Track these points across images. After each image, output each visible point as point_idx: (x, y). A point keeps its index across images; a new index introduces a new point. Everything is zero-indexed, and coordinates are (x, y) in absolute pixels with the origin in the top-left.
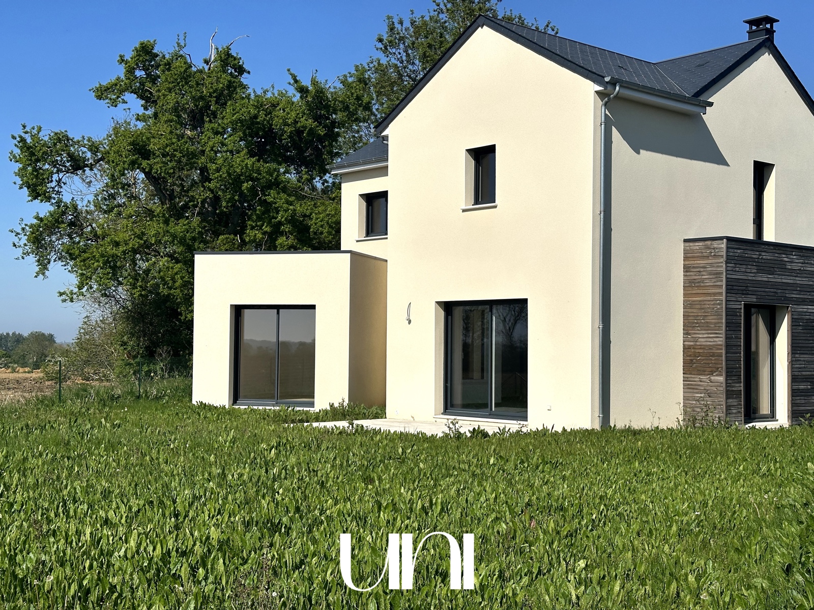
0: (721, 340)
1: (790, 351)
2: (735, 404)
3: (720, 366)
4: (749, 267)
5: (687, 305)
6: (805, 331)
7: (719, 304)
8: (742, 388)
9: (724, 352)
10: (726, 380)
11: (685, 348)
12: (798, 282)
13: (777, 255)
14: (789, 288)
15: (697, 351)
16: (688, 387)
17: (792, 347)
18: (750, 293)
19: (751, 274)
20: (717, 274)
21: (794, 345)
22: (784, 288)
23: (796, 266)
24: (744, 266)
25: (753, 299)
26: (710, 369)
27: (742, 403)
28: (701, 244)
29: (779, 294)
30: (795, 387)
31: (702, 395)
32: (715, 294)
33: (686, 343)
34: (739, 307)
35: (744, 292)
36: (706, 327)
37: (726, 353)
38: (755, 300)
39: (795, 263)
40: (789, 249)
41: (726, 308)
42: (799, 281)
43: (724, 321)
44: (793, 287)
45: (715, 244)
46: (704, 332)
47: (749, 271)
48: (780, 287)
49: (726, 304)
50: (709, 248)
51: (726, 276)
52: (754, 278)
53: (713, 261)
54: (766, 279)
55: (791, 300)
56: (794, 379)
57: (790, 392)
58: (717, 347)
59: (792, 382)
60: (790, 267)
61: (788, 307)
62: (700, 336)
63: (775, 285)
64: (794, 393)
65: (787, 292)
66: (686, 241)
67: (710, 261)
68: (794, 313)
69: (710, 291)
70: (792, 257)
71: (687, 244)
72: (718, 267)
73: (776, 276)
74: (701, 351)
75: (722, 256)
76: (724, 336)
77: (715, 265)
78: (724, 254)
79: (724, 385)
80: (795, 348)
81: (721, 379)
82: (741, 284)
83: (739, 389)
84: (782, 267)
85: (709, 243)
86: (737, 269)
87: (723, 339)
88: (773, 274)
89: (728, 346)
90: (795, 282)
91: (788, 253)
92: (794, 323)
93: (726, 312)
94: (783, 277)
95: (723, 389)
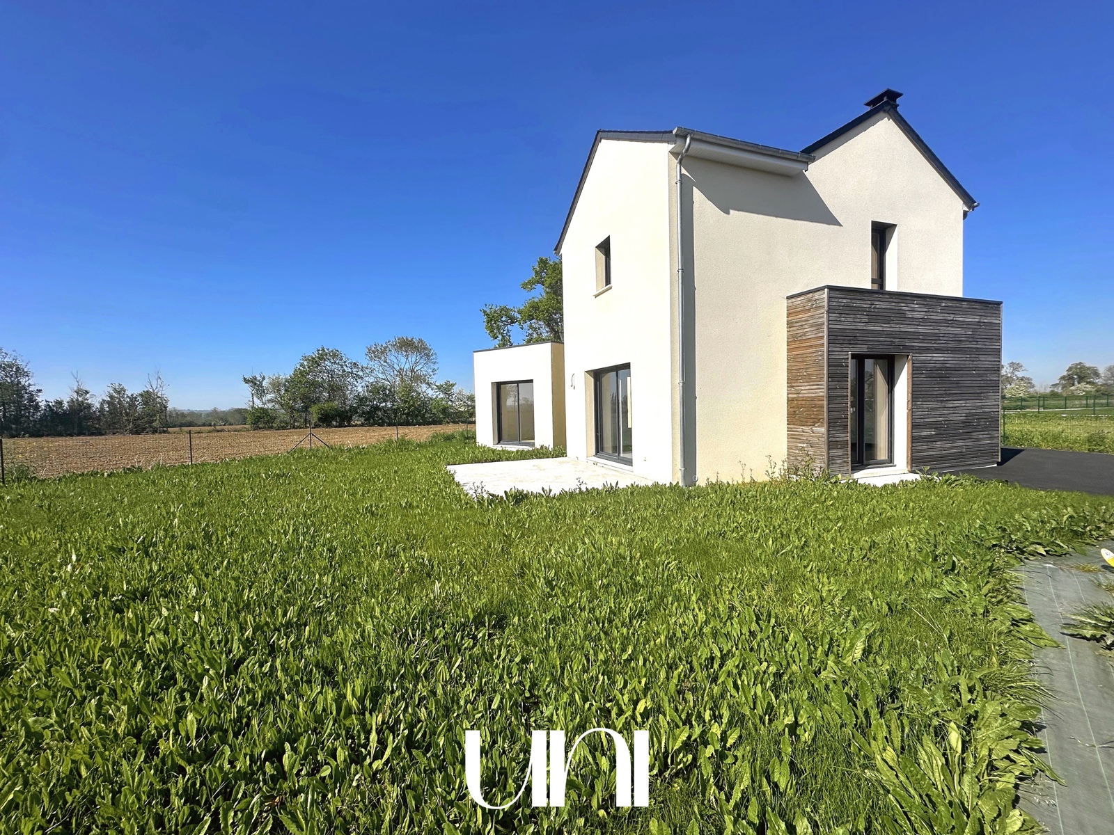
0: (822, 392)
1: (910, 399)
2: (840, 454)
3: (821, 417)
4: (858, 316)
5: (790, 360)
6: (929, 379)
7: (820, 355)
8: (849, 438)
9: (825, 403)
10: (829, 431)
11: (789, 401)
12: (921, 331)
13: (894, 304)
14: (909, 337)
15: (800, 403)
16: (792, 437)
17: (913, 395)
18: (859, 342)
19: (861, 324)
20: (818, 325)
21: (915, 393)
22: (902, 336)
23: (917, 315)
24: (852, 316)
25: (863, 349)
26: (812, 420)
27: (849, 453)
28: (802, 298)
29: (897, 344)
30: (915, 434)
31: (805, 445)
32: (816, 346)
33: (790, 396)
34: (846, 357)
35: (852, 342)
36: (809, 378)
37: (829, 404)
38: (866, 350)
39: (918, 311)
40: (909, 298)
41: (828, 359)
42: (921, 329)
43: (825, 372)
44: (915, 336)
45: (817, 296)
46: (806, 384)
47: (858, 320)
48: (897, 336)
49: (828, 355)
50: (810, 301)
51: (828, 326)
52: (865, 328)
53: (815, 313)
54: (881, 329)
55: (912, 349)
56: (914, 425)
57: (910, 439)
58: (820, 398)
59: (912, 429)
60: (910, 316)
61: (908, 356)
62: (803, 388)
63: (890, 334)
64: (914, 440)
65: (907, 340)
66: (788, 298)
67: (812, 314)
68: (916, 362)
69: (812, 344)
70: (913, 305)
71: (790, 301)
72: (820, 318)
73: (893, 325)
74: (804, 402)
75: (823, 307)
76: (825, 387)
77: (817, 317)
78: (826, 304)
79: (826, 436)
80: (916, 394)
81: (823, 430)
82: (848, 334)
83: (845, 439)
84: (901, 316)
85: (810, 295)
86: (843, 319)
87: (825, 390)
88: (889, 323)
89: (830, 398)
90: (916, 330)
91: (908, 302)
92: (915, 372)
93: (828, 362)
94: (902, 326)
95: (824, 439)
